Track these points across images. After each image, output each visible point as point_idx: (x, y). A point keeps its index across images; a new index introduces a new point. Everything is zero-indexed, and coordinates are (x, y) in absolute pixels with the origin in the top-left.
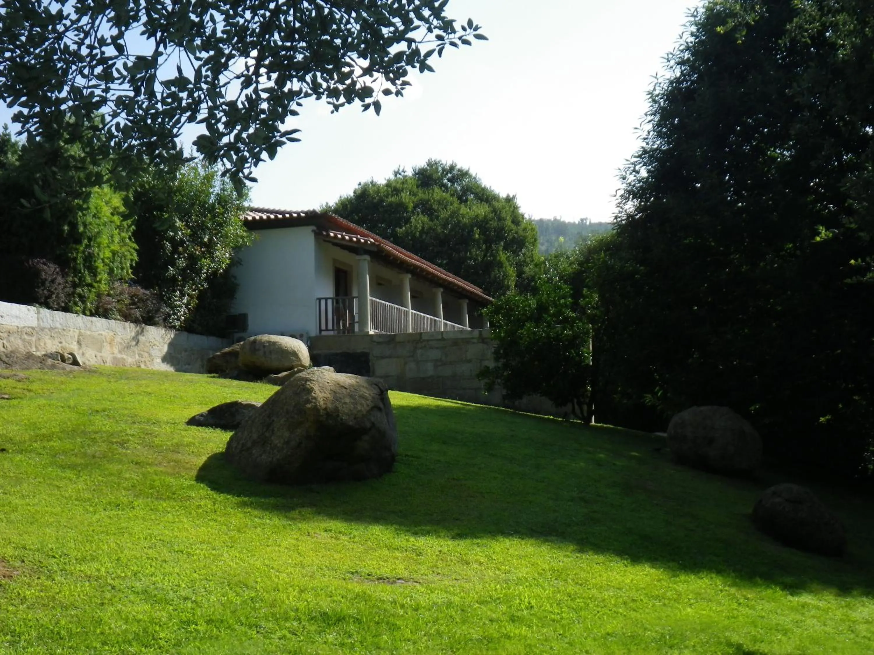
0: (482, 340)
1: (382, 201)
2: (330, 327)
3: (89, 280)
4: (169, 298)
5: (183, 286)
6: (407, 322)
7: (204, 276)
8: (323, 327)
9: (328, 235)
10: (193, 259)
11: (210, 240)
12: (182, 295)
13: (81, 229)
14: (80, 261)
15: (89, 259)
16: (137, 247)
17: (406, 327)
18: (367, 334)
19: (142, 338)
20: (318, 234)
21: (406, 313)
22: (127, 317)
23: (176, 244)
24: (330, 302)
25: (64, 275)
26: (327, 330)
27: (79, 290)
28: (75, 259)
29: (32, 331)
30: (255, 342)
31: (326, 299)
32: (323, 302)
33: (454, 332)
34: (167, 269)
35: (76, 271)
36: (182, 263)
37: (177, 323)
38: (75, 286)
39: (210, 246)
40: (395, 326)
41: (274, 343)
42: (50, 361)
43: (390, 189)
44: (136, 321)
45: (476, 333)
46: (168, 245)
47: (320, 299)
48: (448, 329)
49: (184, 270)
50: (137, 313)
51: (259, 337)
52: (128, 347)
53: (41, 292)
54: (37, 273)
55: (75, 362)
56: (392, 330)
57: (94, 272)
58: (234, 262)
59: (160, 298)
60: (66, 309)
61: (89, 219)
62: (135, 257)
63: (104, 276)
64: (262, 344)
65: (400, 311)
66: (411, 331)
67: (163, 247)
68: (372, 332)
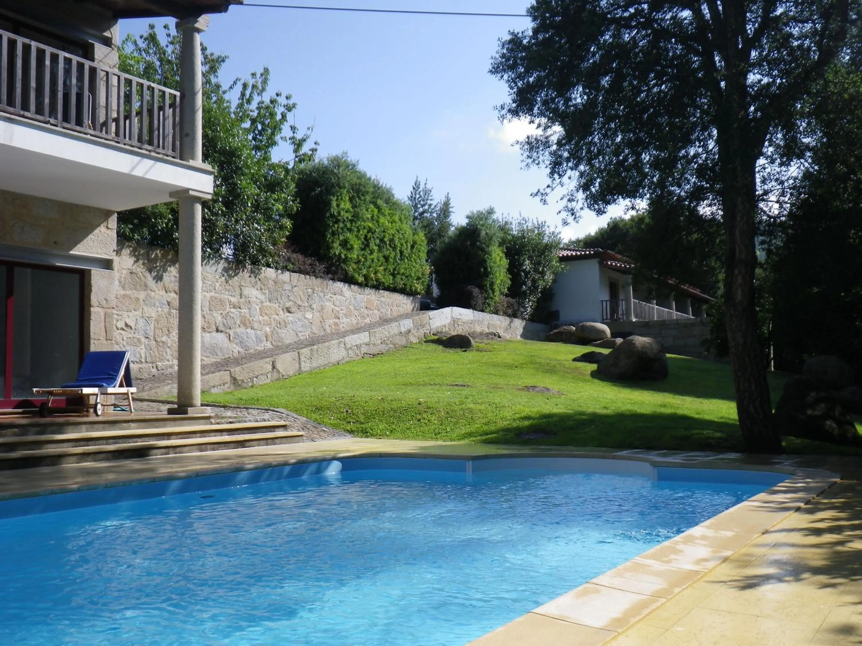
0: (702, 323)
1: (628, 231)
2: (609, 317)
3: (492, 295)
4: (523, 303)
5: (530, 296)
6: (654, 313)
7: (539, 290)
8: (605, 318)
9: (607, 263)
10: (534, 281)
11: (543, 270)
12: (529, 301)
13: (489, 270)
14: (488, 286)
15: (492, 284)
16: (511, 277)
17: (653, 316)
18: (631, 321)
19: (512, 325)
20: (601, 263)
21: (653, 308)
22: (505, 314)
23: (527, 273)
24: (608, 303)
25: (482, 293)
26: (607, 319)
27: (487, 301)
28: (486, 285)
29: (472, 322)
30: (583, 326)
31: (606, 301)
32: (604, 303)
33: (685, 319)
34: (522, 287)
35: (486, 291)
36: (529, 283)
37: (527, 316)
38: (486, 298)
39: (543, 273)
40: (647, 316)
41: (593, 327)
42: (490, 336)
43: (634, 224)
44: (509, 316)
45: (699, 319)
46: (523, 274)
47: (602, 301)
48: (678, 318)
49: (530, 288)
50: (510, 311)
51: (585, 323)
52: (507, 329)
53: (473, 303)
54: (471, 293)
55: (499, 337)
56: (645, 318)
57: (493, 291)
58: (554, 281)
59: (519, 304)
60: (482, 311)
61: (492, 264)
62: (510, 283)
63: (497, 293)
64: (587, 327)
65: (649, 307)
66: (656, 319)
67: (521, 276)
68: (634, 320)
